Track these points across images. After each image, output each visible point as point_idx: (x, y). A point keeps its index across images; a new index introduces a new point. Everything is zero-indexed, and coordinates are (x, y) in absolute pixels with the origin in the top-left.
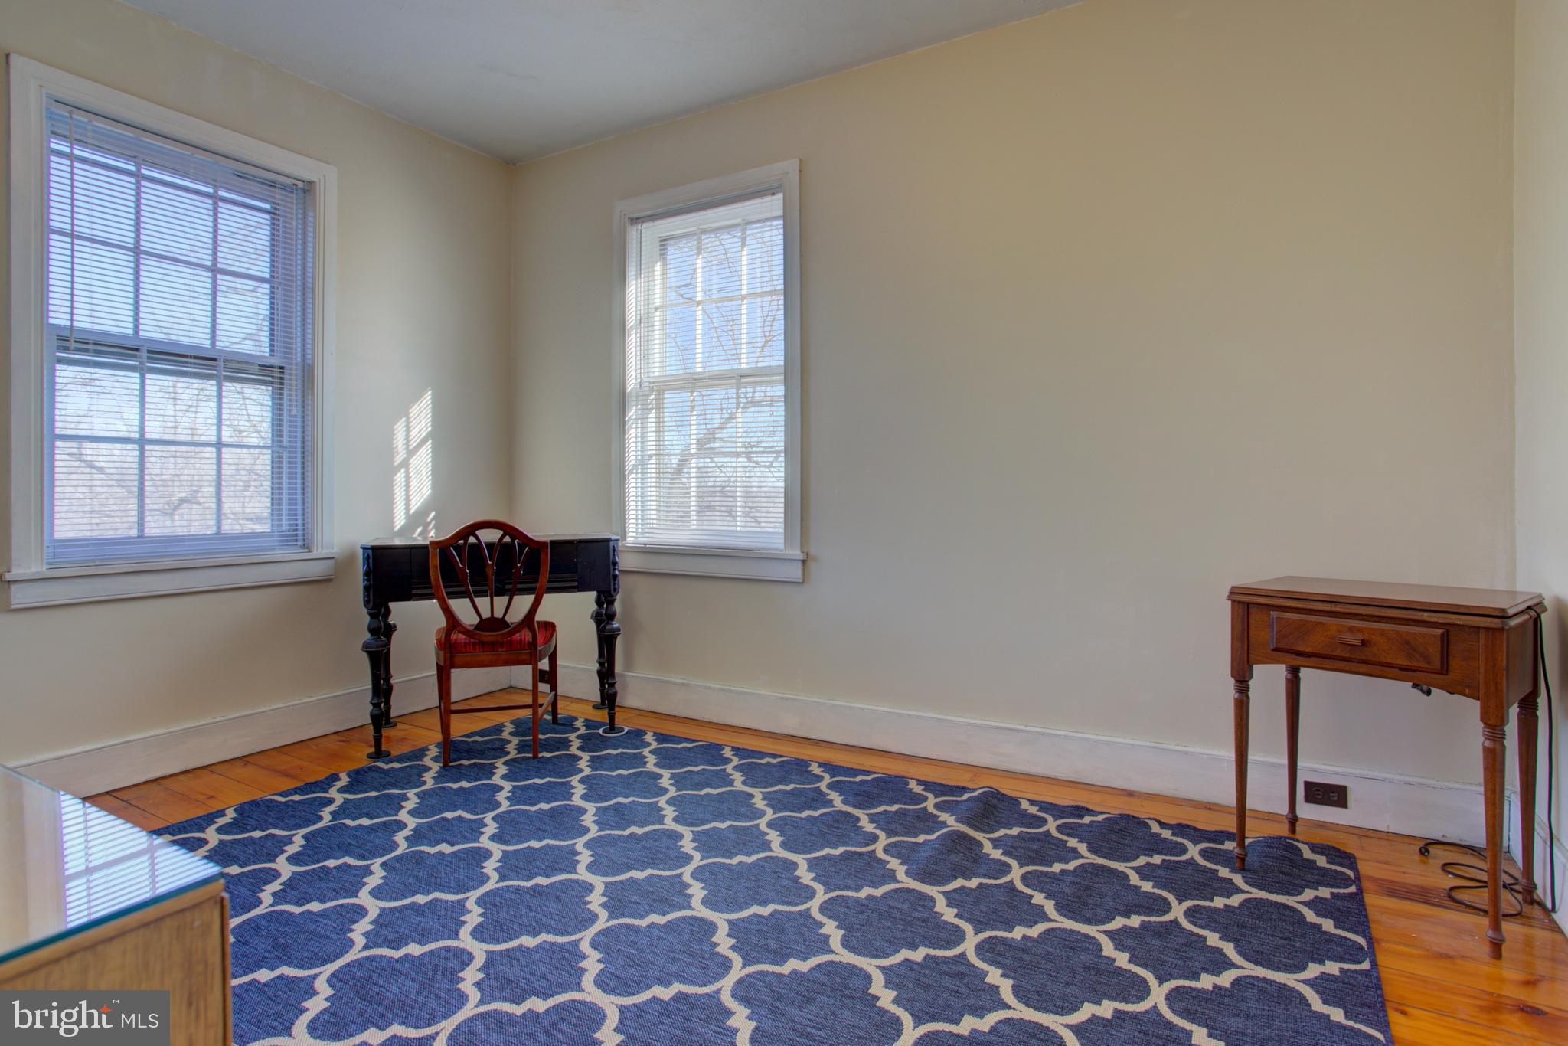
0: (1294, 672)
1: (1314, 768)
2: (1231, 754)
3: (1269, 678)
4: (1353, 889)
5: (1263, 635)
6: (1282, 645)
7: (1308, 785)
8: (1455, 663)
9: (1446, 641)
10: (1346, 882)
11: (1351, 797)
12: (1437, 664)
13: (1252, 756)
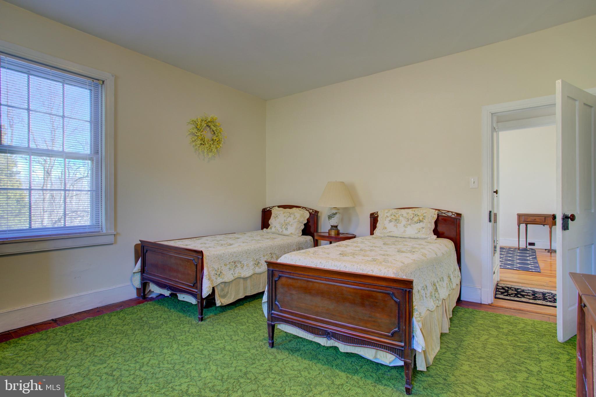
0: (526, 226)
1: (529, 241)
2: (518, 239)
3: (523, 226)
4: (535, 256)
5: (522, 219)
6: (525, 220)
7: (529, 243)
8: (546, 221)
9: (545, 218)
10: (534, 255)
11: (536, 244)
12: (544, 221)
13: (520, 240)
